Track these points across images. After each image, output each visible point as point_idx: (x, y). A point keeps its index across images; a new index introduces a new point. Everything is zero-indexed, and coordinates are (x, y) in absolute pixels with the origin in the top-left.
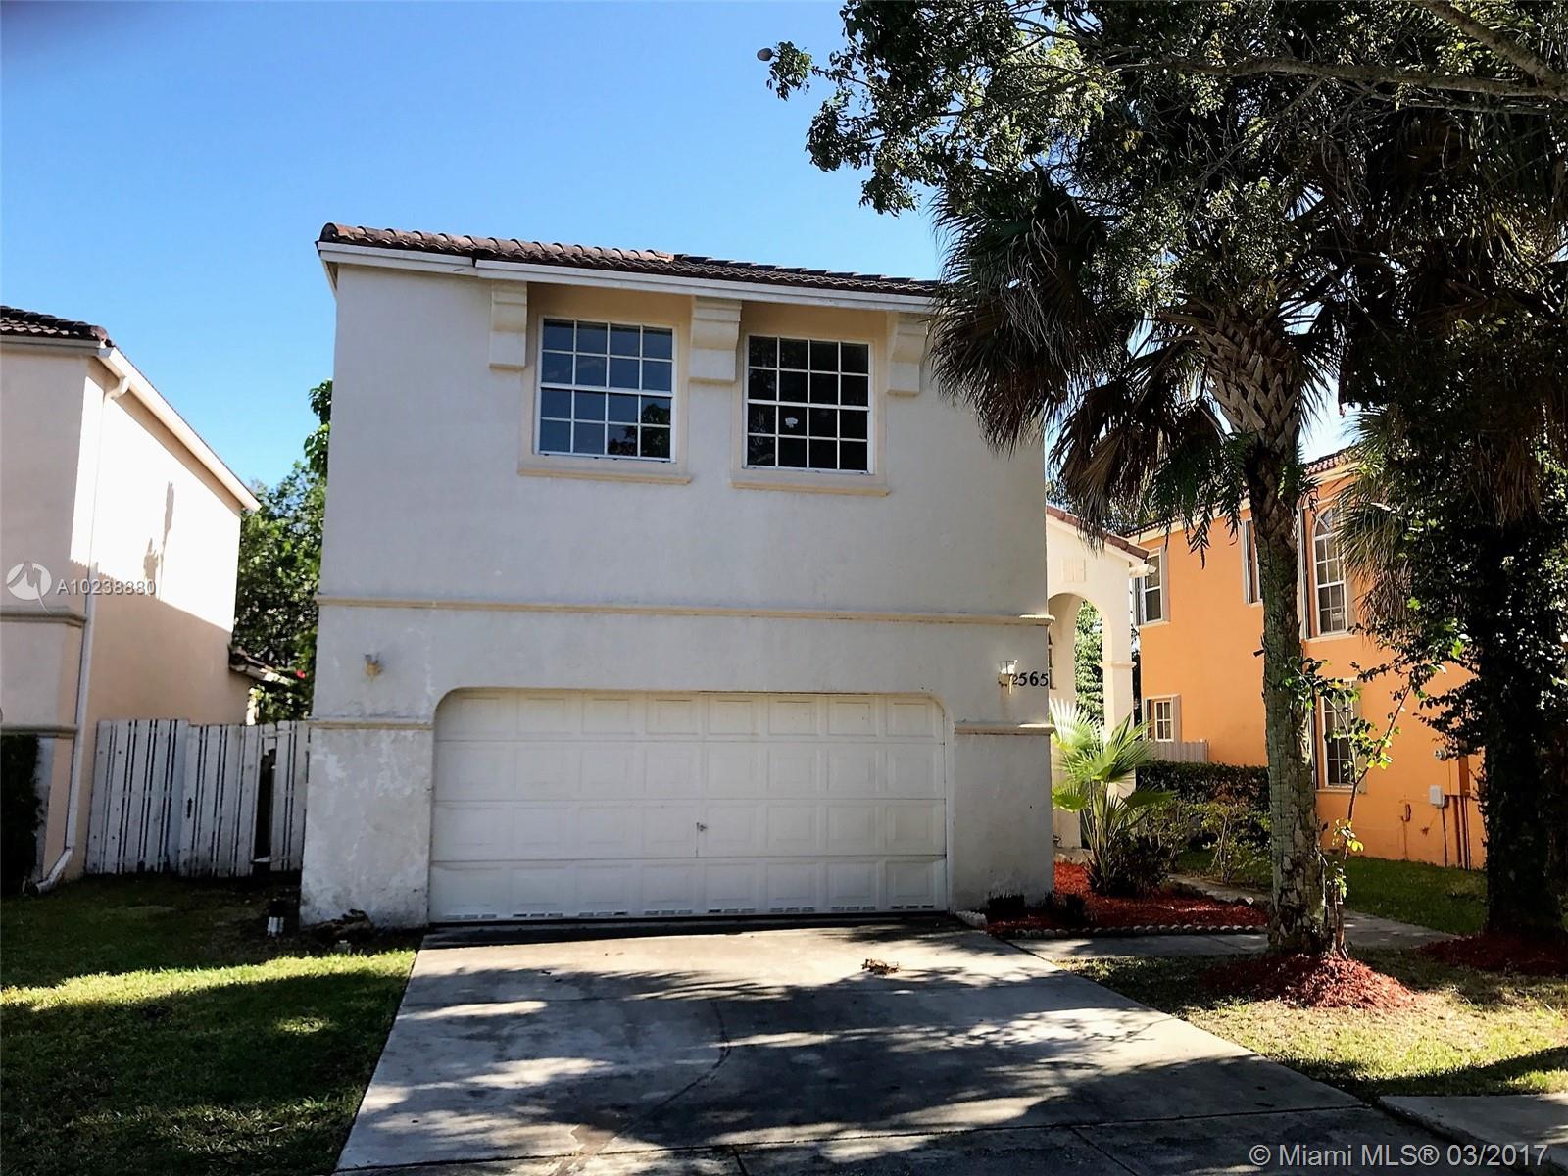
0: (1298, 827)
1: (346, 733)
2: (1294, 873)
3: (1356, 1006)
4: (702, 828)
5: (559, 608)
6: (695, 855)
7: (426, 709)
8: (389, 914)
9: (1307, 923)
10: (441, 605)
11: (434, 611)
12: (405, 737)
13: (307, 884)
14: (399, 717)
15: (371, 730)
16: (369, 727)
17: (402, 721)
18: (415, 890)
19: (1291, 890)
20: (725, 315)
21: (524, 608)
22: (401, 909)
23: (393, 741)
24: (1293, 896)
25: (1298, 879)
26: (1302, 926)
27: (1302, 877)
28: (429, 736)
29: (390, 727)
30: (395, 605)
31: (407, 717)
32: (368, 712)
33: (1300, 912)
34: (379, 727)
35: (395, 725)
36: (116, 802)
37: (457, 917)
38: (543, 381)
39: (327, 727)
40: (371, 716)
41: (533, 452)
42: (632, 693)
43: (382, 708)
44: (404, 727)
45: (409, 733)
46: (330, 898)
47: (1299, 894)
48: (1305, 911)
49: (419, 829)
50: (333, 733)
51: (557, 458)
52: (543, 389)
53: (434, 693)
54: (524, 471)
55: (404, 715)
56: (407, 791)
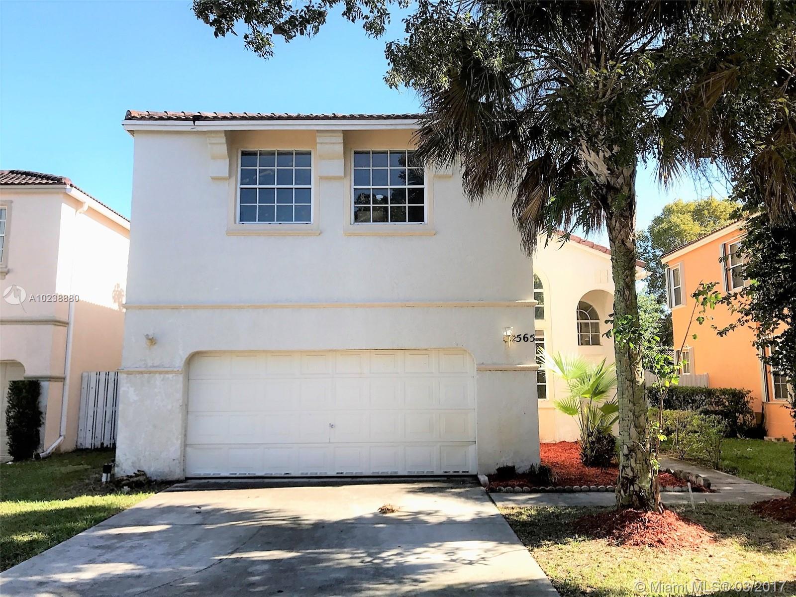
0: (632, 426)
1: (138, 376)
2: (630, 456)
3: (651, 545)
4: (332, 426)
5: (249, 306)
6: (328, 441)
7: (179, 362)
8: (160, 472)
9: (637, 488)
10: (186, 307)
11: (184, 310)
12: (168, 378)
13: (119, 456)
14: (165, 367)
15: (151, 375)
16: (150, 373)
17: (166, 369)
18: (174, 460)
19: (627, 467)
20: (334, 140)
21: (229, 307)
22: (167, 470)
23: (163, 380)
24: (628, 470)
25: (631, 460)
26: (634, 491)
27: (634, 458)
28: (181, 378)
29: (160, 373)
30: (162, 308)
31: (169, 367)
32: (150, 364)
33: (632, 481)
34: (155, 372)
35: (163, 372)
36: (91, 413)
37: (200, 474)
38: (241, 184)
39: (129, 373)
40: (151, 367)
41: (235, 223)
42: (292, 352)
43: (157, 363)
44: (167, 372)
45: (170, 376)
46: (130, 464)
47: (632, 469)
48: (636, 481)
49: (176, 427)
50: (132, 376)
51: (248, 225)
52: (241, 188)
53: (184, 355)
54: (229, 233)
55: (168, 366)
56: (169, 407)
